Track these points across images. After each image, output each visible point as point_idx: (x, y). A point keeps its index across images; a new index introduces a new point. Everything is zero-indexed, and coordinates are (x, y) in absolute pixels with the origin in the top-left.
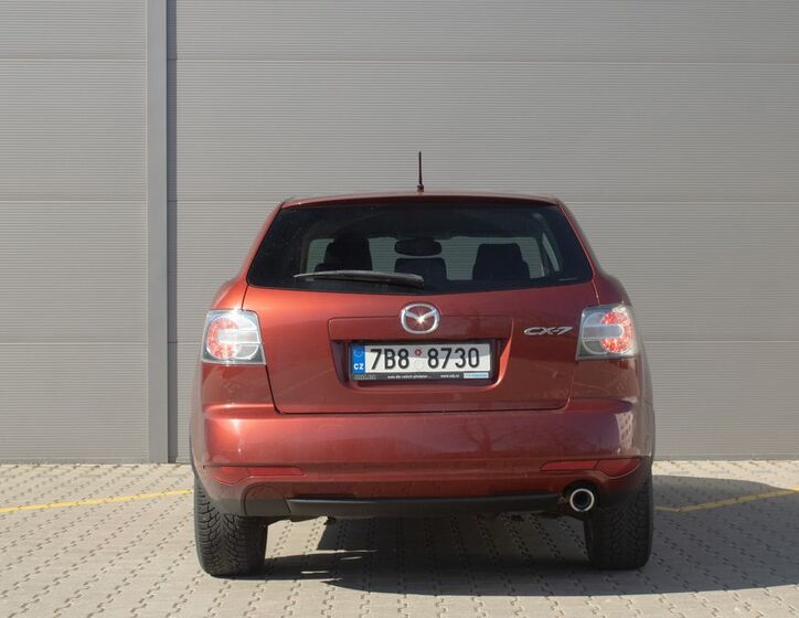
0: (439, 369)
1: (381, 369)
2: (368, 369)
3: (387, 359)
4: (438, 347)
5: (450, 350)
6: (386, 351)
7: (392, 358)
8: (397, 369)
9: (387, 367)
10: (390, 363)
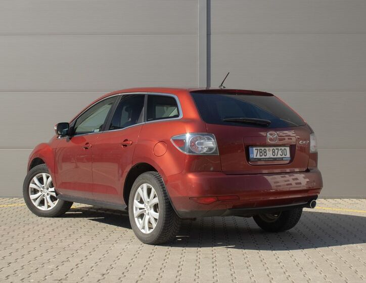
0: (275, 157)
1: (258, 157)
2: (255, 157)
3: (260, 152)
4: (275, 148)
5: (278, 149)
6: (260, 149)
7: (262, 152)
8: (263, 157)
9: (260, 156)
10: (261, 154)
